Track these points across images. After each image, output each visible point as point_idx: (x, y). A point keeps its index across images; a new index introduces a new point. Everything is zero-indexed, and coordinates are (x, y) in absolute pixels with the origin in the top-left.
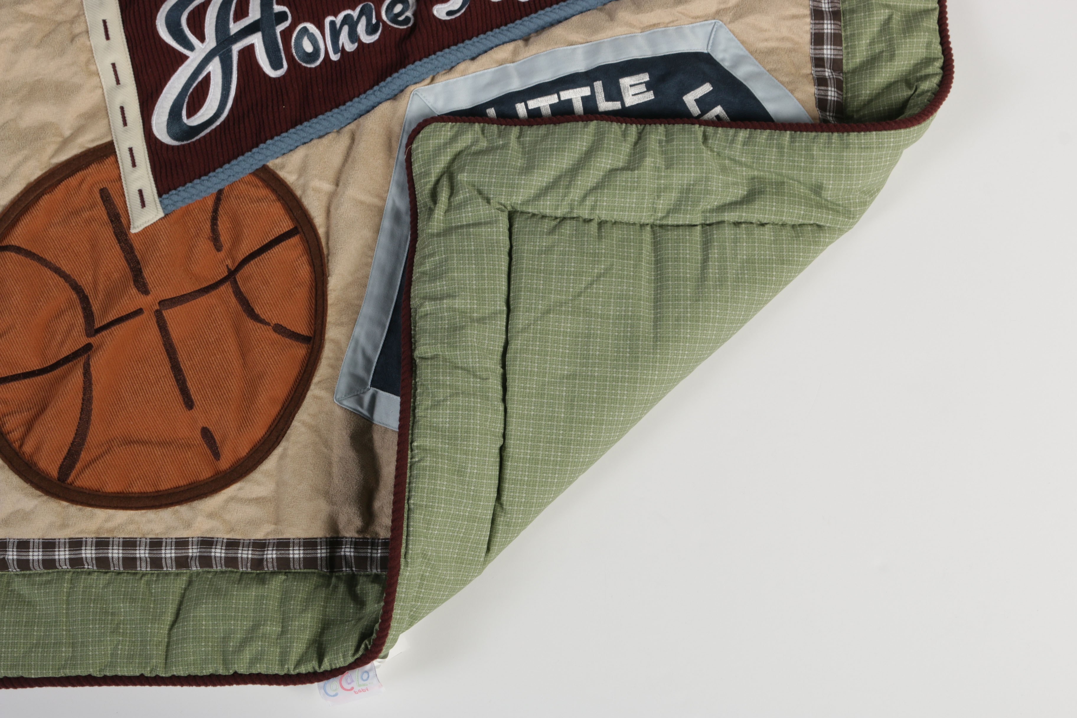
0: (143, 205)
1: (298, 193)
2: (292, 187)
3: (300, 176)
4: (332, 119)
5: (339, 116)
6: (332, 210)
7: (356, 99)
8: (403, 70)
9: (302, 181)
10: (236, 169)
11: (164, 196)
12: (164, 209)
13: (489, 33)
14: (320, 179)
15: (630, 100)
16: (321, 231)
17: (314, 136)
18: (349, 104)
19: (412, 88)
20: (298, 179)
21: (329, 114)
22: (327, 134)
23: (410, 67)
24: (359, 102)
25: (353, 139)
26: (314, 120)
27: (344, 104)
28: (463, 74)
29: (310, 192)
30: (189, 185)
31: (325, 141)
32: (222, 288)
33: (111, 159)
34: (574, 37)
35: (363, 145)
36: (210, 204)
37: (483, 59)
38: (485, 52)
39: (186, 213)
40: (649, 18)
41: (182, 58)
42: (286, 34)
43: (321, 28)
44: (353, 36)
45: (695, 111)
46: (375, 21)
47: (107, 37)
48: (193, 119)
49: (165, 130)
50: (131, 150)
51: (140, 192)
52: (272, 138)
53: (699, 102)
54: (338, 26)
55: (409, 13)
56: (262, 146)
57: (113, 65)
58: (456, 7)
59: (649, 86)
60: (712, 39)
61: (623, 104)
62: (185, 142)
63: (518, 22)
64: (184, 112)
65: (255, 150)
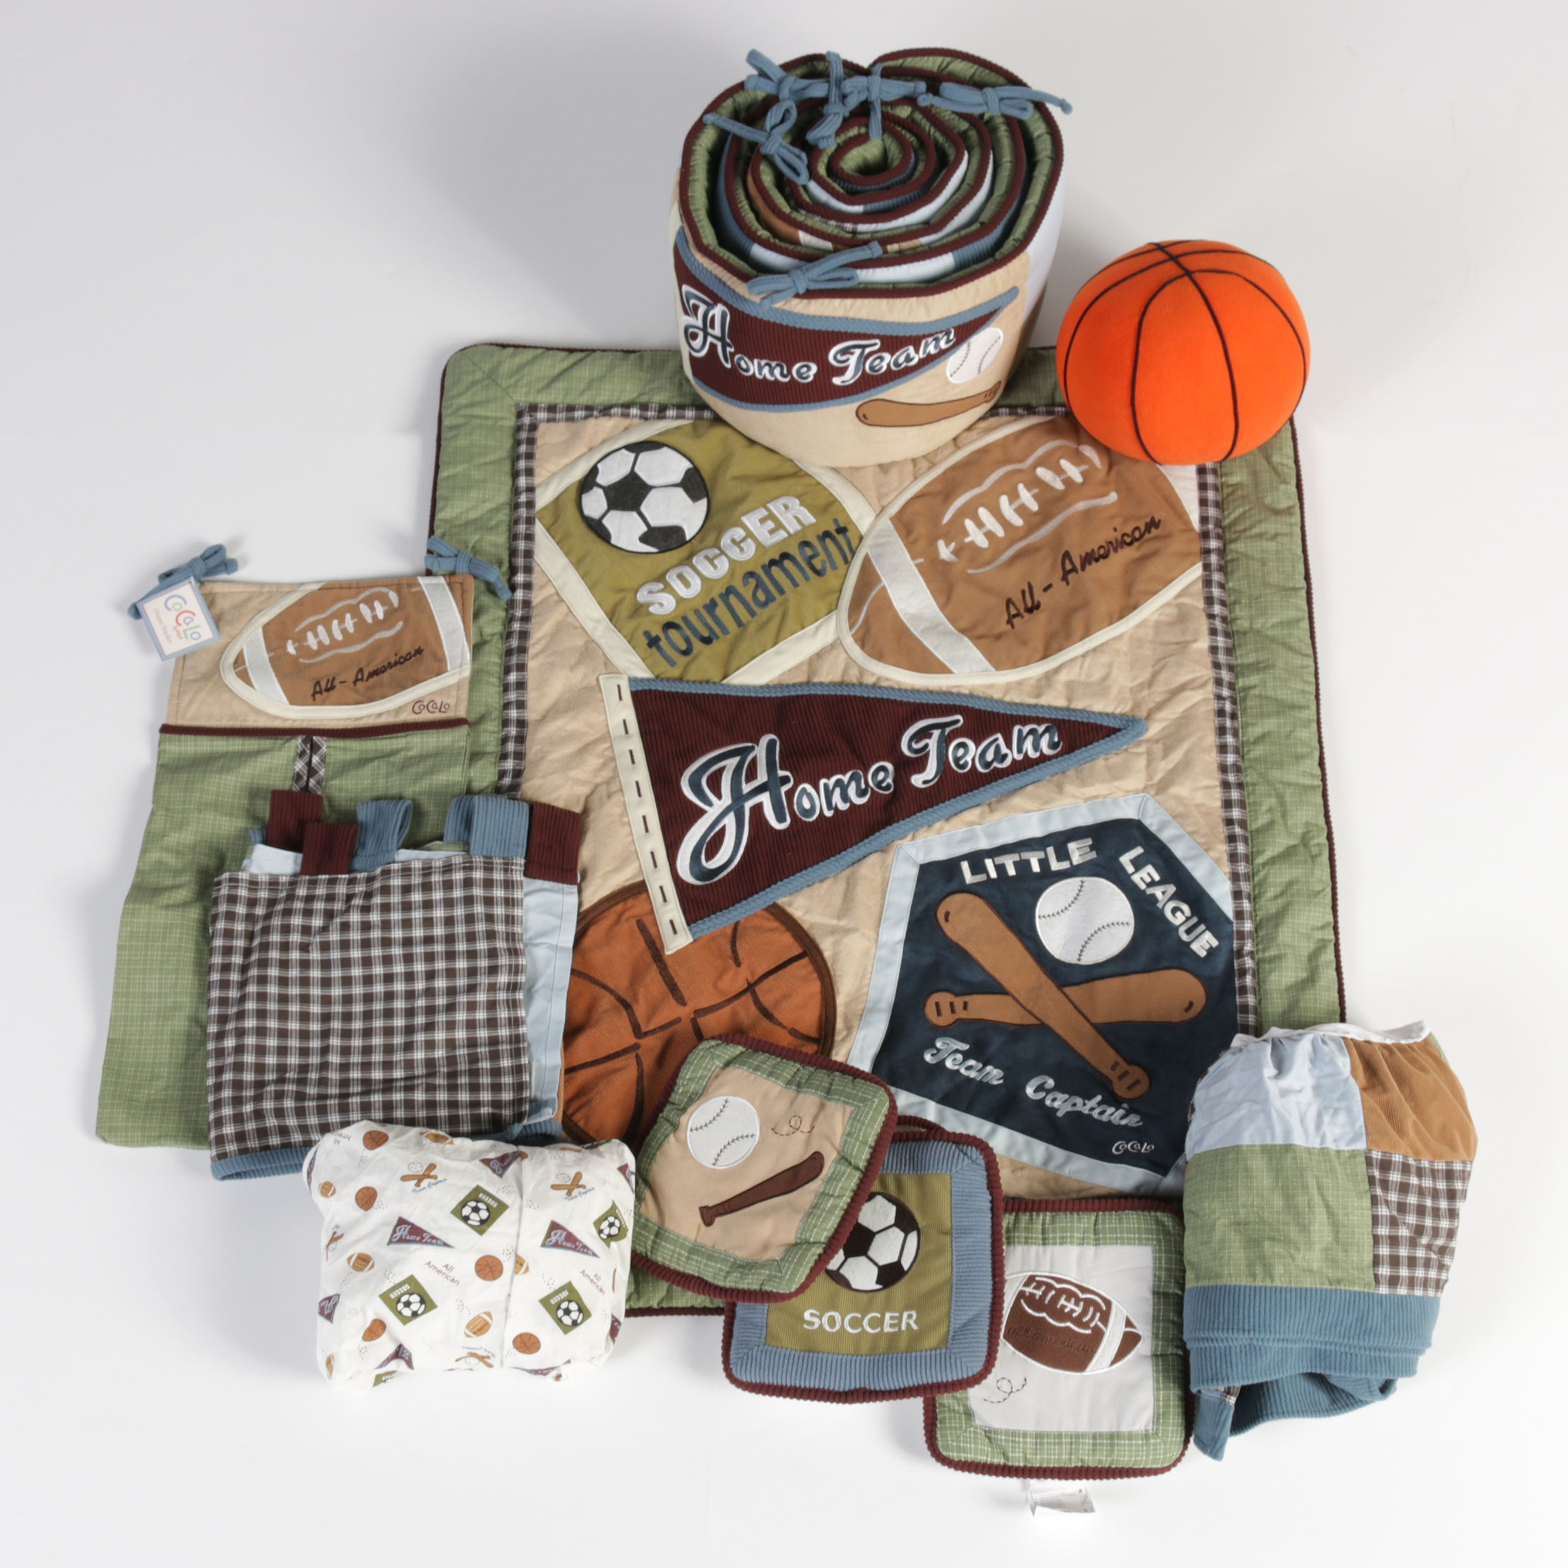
0: (675, 932)
1: (805, 927)
2: (800, 921)
3: (806, 912)
4: (831, 866)
5: (836, 866)
7: (850, 850)
8: (888, 828)
10: (753, 905)
11: (693, 925)
12: (693, 935)
13: (958, 798)
15: (1076, 859)
16: (827, 956)
17: (816, 880)
18: (844, 853)
19: (898, 842)
20: (803, 915)
21: (827, 861)
22: (826, 877)
23: (895, 825)
24: (852, 854)
25: (848, 884)
26: (816, 867)
27: (839, 854)
30: (713, 916)
31: (826, 885)
32: (743, 998)
33: (644, 896)
34: (1029, 804)
35: (859, 889)
36: (729, 931)
37: (955, 821)
38: (956, 814)
39: (712, 938)
40: (1090, 791)
41: (702, 813)
42: (790, 794)
43: (817, 788)
44: (845, 798)
45: (1130, 869)
46: (863, 786)
47: (640, 795)
48: (711, 862)
49: (689, 872)
50: (661, 888)
51: (672, 922)
52: (782, 880)
53: (1134, 862)
54: (831, 788)
55: (890, 780)
56: (773, 886)
57: (644, 818)
58: (930, 777)
59: (1092, 848)
60: (1142, 808)
61: (1071, 863)
62: (707, 882)
63: (982, 789)
64: (703, 857)
65: (768, 890)
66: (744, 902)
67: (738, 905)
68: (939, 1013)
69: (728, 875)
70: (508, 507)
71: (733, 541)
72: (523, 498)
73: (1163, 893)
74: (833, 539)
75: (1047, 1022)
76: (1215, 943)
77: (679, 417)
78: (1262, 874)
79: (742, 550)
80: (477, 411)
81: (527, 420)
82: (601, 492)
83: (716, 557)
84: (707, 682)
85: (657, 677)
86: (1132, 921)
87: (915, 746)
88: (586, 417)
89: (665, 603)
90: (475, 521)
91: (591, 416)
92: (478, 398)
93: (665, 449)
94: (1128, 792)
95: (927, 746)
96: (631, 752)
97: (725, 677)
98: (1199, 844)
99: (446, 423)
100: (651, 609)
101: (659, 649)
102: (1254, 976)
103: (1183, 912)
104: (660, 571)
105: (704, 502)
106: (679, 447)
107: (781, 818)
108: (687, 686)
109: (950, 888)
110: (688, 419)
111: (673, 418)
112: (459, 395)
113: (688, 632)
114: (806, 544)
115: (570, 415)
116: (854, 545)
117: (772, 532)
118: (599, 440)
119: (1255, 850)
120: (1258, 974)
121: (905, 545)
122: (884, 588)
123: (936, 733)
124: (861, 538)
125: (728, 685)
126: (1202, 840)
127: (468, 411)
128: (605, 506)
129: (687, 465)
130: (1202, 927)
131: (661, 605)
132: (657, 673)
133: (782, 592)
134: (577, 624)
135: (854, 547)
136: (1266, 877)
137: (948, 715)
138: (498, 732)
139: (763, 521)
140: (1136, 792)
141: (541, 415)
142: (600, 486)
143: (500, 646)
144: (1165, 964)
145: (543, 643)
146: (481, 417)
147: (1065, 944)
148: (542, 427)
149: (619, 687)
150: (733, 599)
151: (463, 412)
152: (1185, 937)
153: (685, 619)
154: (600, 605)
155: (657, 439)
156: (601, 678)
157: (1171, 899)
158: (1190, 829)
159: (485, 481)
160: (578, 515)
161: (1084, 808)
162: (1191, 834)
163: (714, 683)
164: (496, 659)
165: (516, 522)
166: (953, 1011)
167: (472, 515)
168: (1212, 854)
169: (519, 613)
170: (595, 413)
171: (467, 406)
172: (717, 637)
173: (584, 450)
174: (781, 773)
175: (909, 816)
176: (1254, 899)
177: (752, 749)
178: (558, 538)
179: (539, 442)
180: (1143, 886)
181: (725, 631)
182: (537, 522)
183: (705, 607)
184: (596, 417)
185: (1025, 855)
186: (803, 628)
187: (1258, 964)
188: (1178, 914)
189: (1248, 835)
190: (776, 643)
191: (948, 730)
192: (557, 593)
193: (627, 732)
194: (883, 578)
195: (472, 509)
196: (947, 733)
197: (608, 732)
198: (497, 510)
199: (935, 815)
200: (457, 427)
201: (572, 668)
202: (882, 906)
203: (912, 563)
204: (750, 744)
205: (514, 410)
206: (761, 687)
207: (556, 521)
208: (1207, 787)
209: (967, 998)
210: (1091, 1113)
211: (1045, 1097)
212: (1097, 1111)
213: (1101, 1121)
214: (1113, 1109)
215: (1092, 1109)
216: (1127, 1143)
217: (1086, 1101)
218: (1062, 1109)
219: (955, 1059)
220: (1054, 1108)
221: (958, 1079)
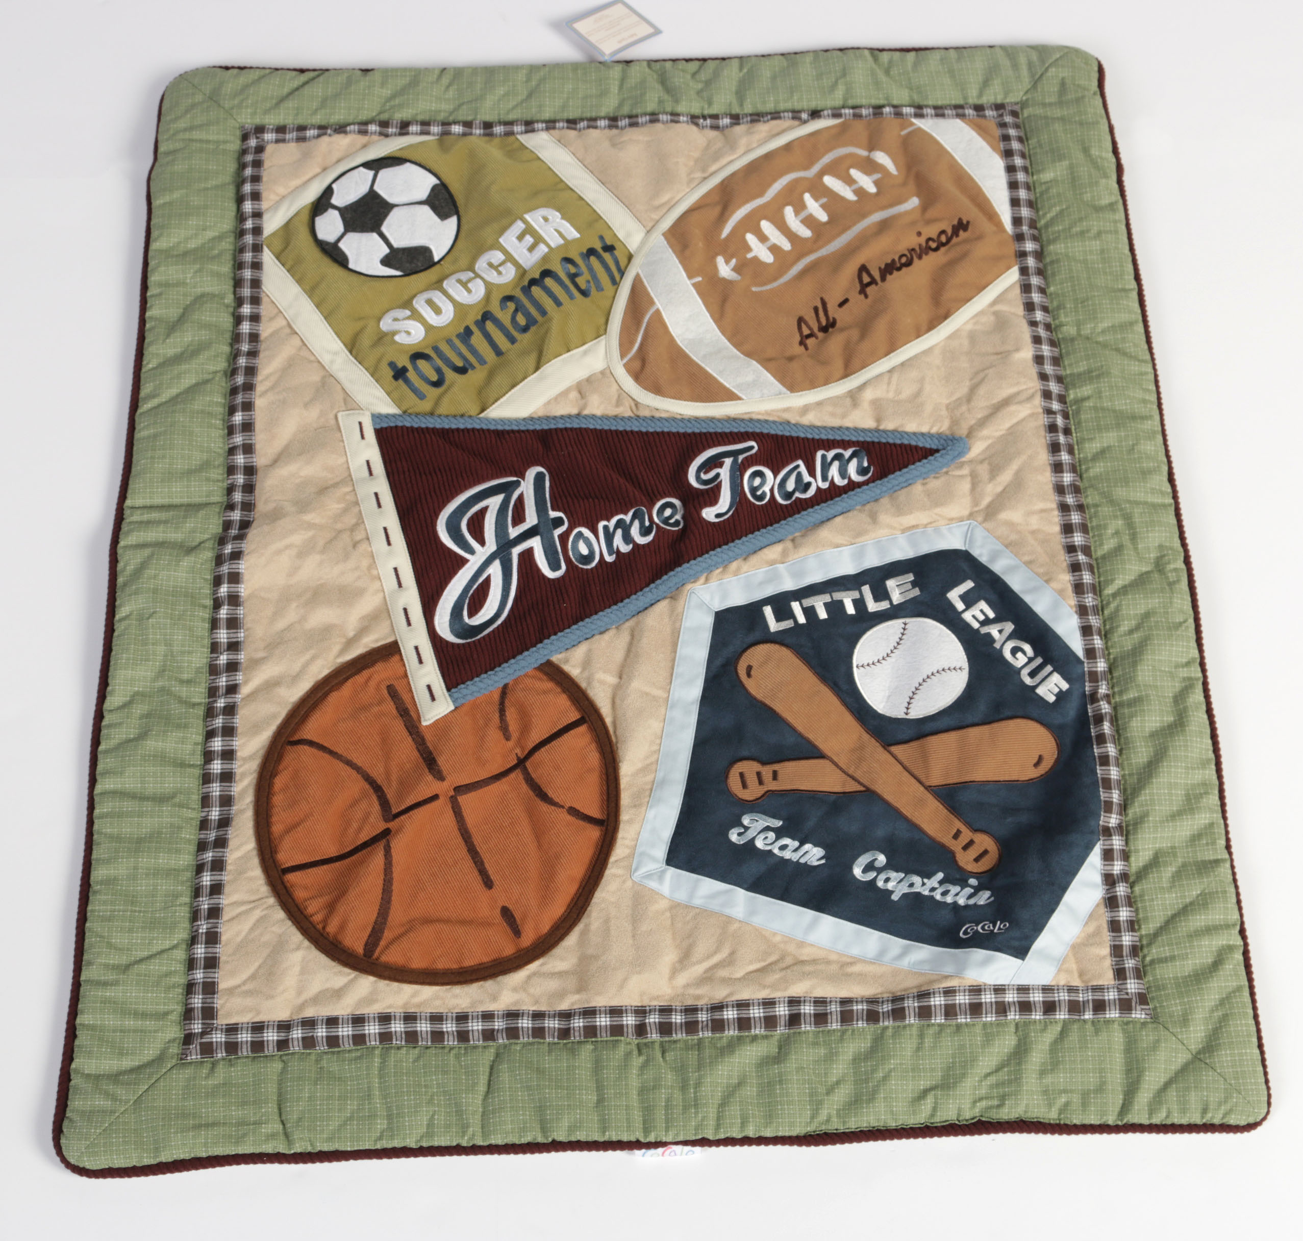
0: (433, 698)
1: (583, 685)
2: (578, 680)
3: (584, 669)
4: (613, 616)
5: (618, 613)
6: (618, 701)
7: (634, 597)
8: (679, 569)
9: (586, 674)
10: (523, 663)
11: (453, 690)
12: (454, 702)
13: (757, 533)
14: (605, 672)
15: (897, 597)
16: (608, 720)
17: (596, 632)
18: (627, 600)
19: (689, 586)
20: (581, 672)
21: (608, 611)
22: (607, 630)
23: (685, 565)
24: (637, 599)
25: (633, 636)
26: (595, 617)
27: (622, 601)
28: (736, 573)
29: (596, 684)
30: (477, 679)
31: (606, 636)
32: (513, 776)
33: (396, 658)
34: (839, 539)
35: (645, 641)
36: (496, 697)
37: (754, 559)
38: (755, 552)
39: (475, 706)
40: (908, 520)
41: (463, 562)
42: (564, 538)
43: (595, 532)
44: (627, 538)
45: (960, 606)
46: (647, 523)
47: (389, 544)
48: (474, 618)
49: (448, 629)
50: (416, 648)
51: (429, 687)
52: (555, 634)
53: (963, 597)
54: (611, 529)
55: (678, 517)
56: (546, 641)
57: (396, 569)
58: (724, 510)
59: (914, 584)
60: (969, 536)
61: (891, 603)
62: (469, 640)
63: (783, 522)
64: (465, 613)
65: (539, 645)
66: (512, 661)
67: (505, 665)
68: (745, 786)
69: (493, 631)
70: (233, 235)
71: (490, 265)
72: (249, 224)
73: (1000, 632)
74: (599, 257)
75: (872, 787)
76: (1065, 686)
77: (423, 133)
78: (1113, 606)
79: (500, 273)
80: (196, 135)
81: (253, 142)
82: (336, 213)
83: (470, 280)
84: (462, 416)
85: (405, 412)
86: (966, 665)
87: (704, 477)
88: (319, 136)
89: (413, 332)
90: (195, 250)
91: (325, 134)
92: (198, 122)
93: (408, 165)
94: (951, 519)
95: (718, 475)
96: (376, 494)
97: (483, 410)
98: (1037, 574)
99: (162, 149)
100: (397, 338)
101: (407, 381)
102: (1112, 723)
103: (1024, 653)
104: (406, 297)
105: (453, 220)
106: (423, 163)
107: (554, 566)
108: (439, 420)
109: (751, 638)
110: (434, 135)
111: (416, 134)
112: (177, 119)
113: (439, 363)
114: (568, 260)
115: (301, 134)
116: (623, 264)
117: (531, 249)
118: (334, 160)
119: (1102, 579)
120: (1117, 720)
121: (681, 262)
122: (658, 312)
123: (728, 462)
124: (630, 257)
125: (487, 419)
126: (1041, 570)
127: (187, 135)
128: (341, 228)
129: (433, 181)
130: (1049, 668)
131: (408, 333)
132: (404, 408)
133: (544, 313)
134: (312, 358)
135: (623, 267)
136: (1117, 609)
137: (740, 442)
138: (223, 481)
139: (520, 238)
140: (961, 520)
141: (269, 136)
142: (335, 207)
143: (224, 384)
144: (1008, 713)
145: (273, 379)
146: (201, 141)
147: (889, 696)
148: (270, 148)
149: (360, 423)
150: (489, 325)
151: (181, 136)
152: (1028, 681)
153: (436, 349)
154: (338, 337)
155: (398, 155)
156: (340, 415)
157: (1009, 638)
158: (1026, 558)
159: (206, 207)
160: (310, 239)
161: (902, 540)
162: (1028, 564)
163: (470, 417)
164: (219, 399)
165: (242, 250)
166: (761, 782)
167: (192, 245)
168: (1054, 585)
169: (245, 347)
170: (329, 131)
171: (185, 130)
172: (473, 368)
173: (318, 170)
174: (553, 514)
175: (701, 555)
176: (1105, 636)
177: (517, 484)
178: (288, 266)
179: (267, 164)
180: (976, 625)
181: (482, 361)
182: (265, 249)
183: (458, 336)
184: (330, 135)
185: (837, 596)
186: (569, 351)
187: (1115, 709)
188: (1019, 655)
189: (1094, 563)
190: (537, 368)
191: (741, 458)
192: (289, 325)
193: (371, 474)
194: (656, 300)
195: (191, 238)
196: (740, 461)
197: (350, 475)
198: (220, 238)
199: (731, 553)
200: (174, 152)
201: (306, 405)
202: (674, 660)
203: (688, 282)
204: (515, 479)
205: (238, 133)
206: (524, 419)
207: (286, 248)
208: (1042, 511)
209: (776, 767)
210: (932, 894)
211: (876, 877)
212: (939, 891)
213: (945, 903)
214: (958, 888)
215: (933, 889)
216: (977, 925)
217: (926, 880)
218: (897, 891)
219: (766, 838)
220: (887, 890)
221: (771, 861)
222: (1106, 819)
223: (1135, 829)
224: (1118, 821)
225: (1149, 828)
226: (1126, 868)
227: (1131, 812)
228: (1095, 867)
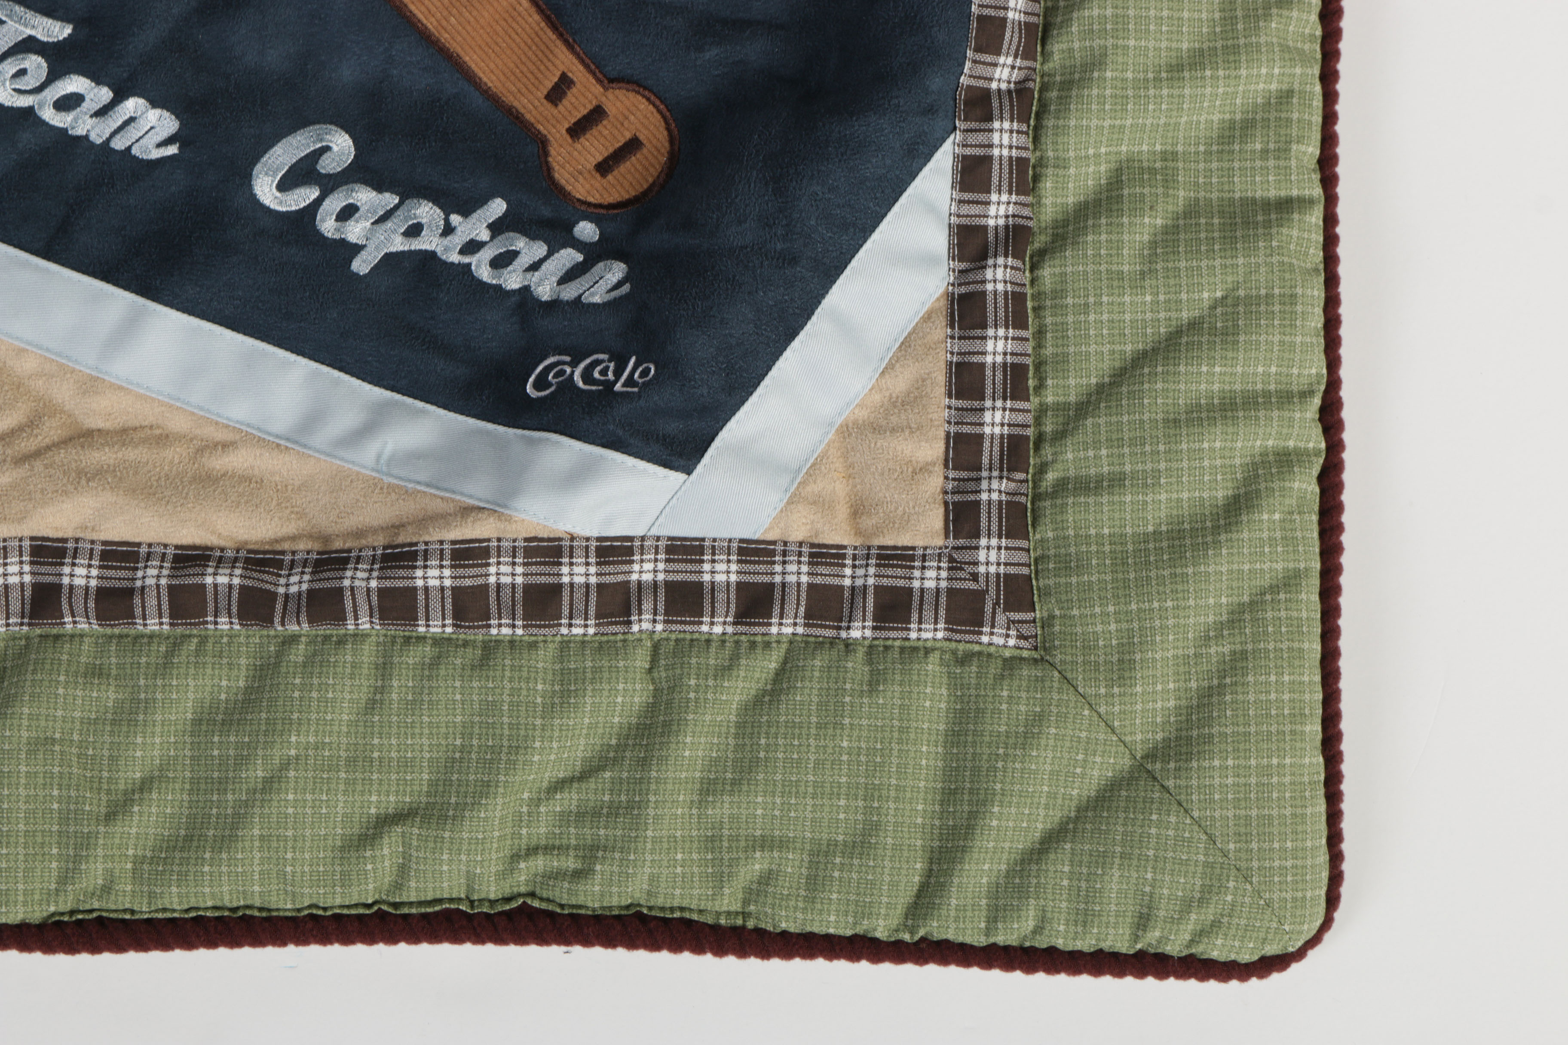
210: (466, 260)
211: (318, 202)
212: (487, 254)
213: (499, 288)
214: (539, 249)
215: (472, 247)
216: (574, 364)
217: (455, 219)
218: (371, 247)
219: (22, 72)
220: (343, 243)
221: (26, 138)
222: (980, 70)
223: (1064, 100)
224: (1016, 75)
225: (1102, 102)
226: (1026, 212)
227: (1057, 48)
228: (931, 208)
